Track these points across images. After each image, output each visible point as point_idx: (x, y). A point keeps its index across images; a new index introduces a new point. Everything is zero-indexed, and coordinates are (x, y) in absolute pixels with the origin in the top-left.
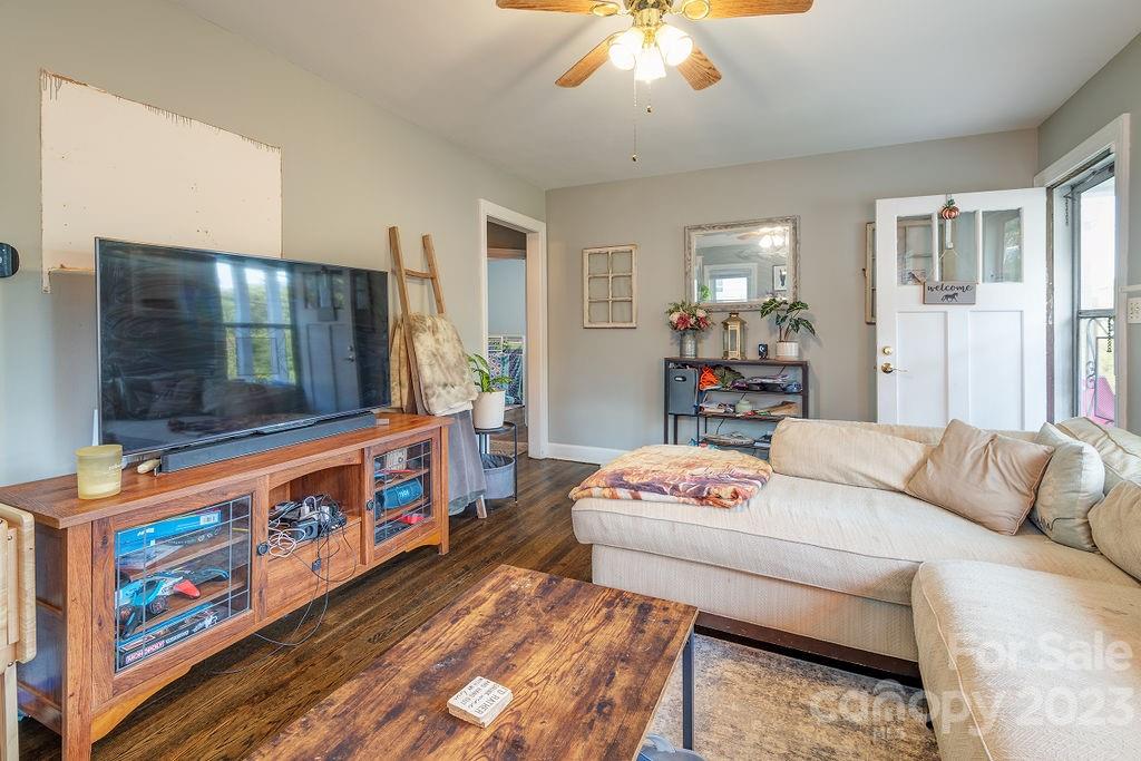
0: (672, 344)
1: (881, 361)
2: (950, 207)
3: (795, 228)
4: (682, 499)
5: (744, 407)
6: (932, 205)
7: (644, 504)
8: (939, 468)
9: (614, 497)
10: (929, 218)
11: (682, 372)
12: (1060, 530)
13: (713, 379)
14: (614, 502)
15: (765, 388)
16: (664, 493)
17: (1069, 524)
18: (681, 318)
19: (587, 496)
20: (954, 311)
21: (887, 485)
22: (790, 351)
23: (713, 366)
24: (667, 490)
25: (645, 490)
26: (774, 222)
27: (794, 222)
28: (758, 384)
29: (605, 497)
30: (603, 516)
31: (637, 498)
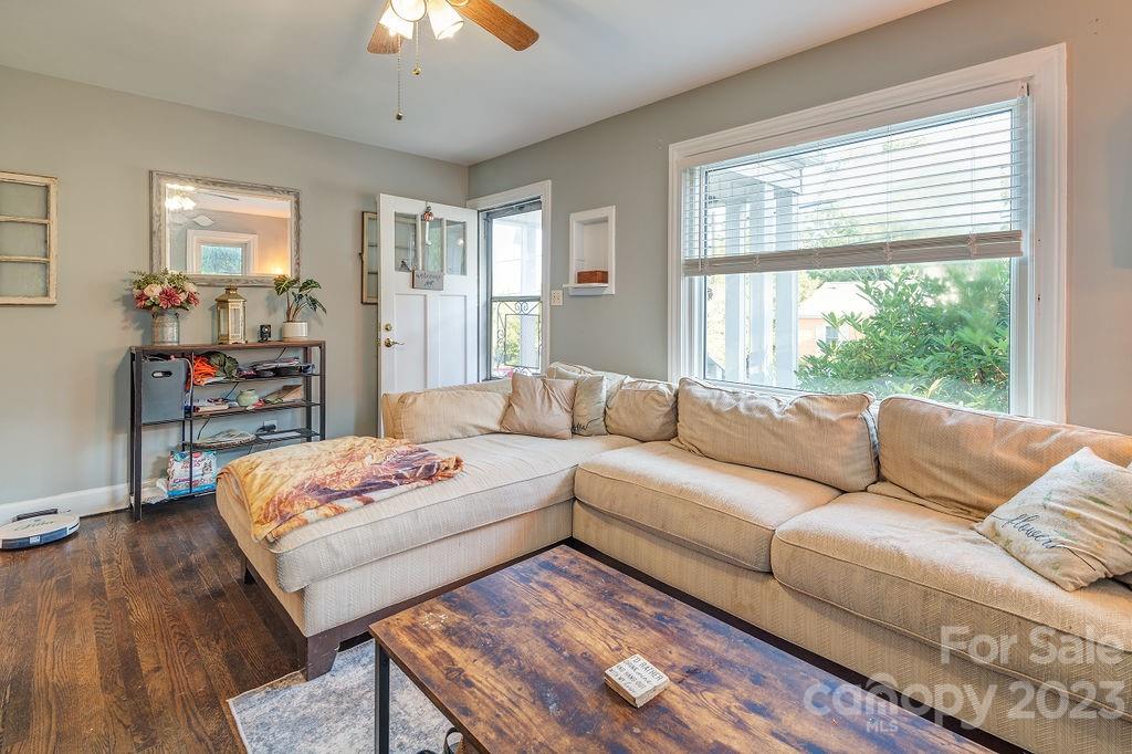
0: (125, 328)
1: (384, 336)
2: (428, 212)
3: (297, 202)
4: (415, 485)
5: (251, 399)
6: (415, 207)
7: (377, 506)
8: (522, 408)
9: (339, 512)
10: (415, 217)
11: (164, 365)
12: (592, 428)
13: (209, 370)
14: (341, 518)
15: (278, 373)
16: (394, 485)
17: (597, 423)
18: (164, 292)
19: (300, 526)
20: (430, 293)
21: (488, 430)
22: (300, 331)
23: (206, 355)
24: (394, 481)
25: (371, 490)
26: (275, 191)
27: (297, 195)
28: (272, 370)
29: (327, 516)
30: (333, 540)
31: (369, 502)
